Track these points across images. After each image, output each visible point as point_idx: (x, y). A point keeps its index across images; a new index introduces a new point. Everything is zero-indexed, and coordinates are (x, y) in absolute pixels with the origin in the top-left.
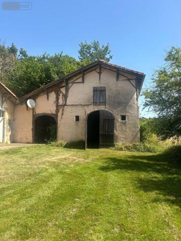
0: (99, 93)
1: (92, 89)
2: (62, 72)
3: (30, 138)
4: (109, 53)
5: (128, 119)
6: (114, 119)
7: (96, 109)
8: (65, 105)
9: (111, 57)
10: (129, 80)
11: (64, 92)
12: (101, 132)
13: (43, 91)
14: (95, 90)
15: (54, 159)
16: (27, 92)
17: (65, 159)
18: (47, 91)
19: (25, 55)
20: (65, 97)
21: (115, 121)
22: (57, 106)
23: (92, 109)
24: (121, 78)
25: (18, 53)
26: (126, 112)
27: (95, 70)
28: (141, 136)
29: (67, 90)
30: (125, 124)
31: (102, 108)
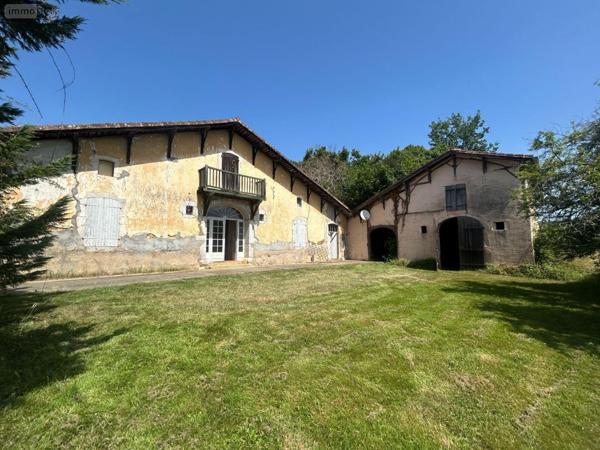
0: (455, 193)
1: (444, 189)
2: (401, 173)
3: (366, 255)
4: (481, 125)
5: (509, 227)
6: (483, 228)
7: (452, 216)
8: (406, 213)
9: (486, 130)
10: (506, 168)
11: (404, 198)
12: (461, 247)
13: (378, 199)
14: (449, 190)
15: (390, 277)
16: (359, 202)
17: (403, 278)
18: (383, 199)
19: (358, 157)
20: (406, 203)
21: (485, 231)
22: (396, 215)
23: (445, 216)
24: (491, 168)
25: (350, 156)
26: (504, 217)
27: (447, 163)
28: (537, 253)
29: (408, 195)
30: (503, 235)
31: (461, 213)
